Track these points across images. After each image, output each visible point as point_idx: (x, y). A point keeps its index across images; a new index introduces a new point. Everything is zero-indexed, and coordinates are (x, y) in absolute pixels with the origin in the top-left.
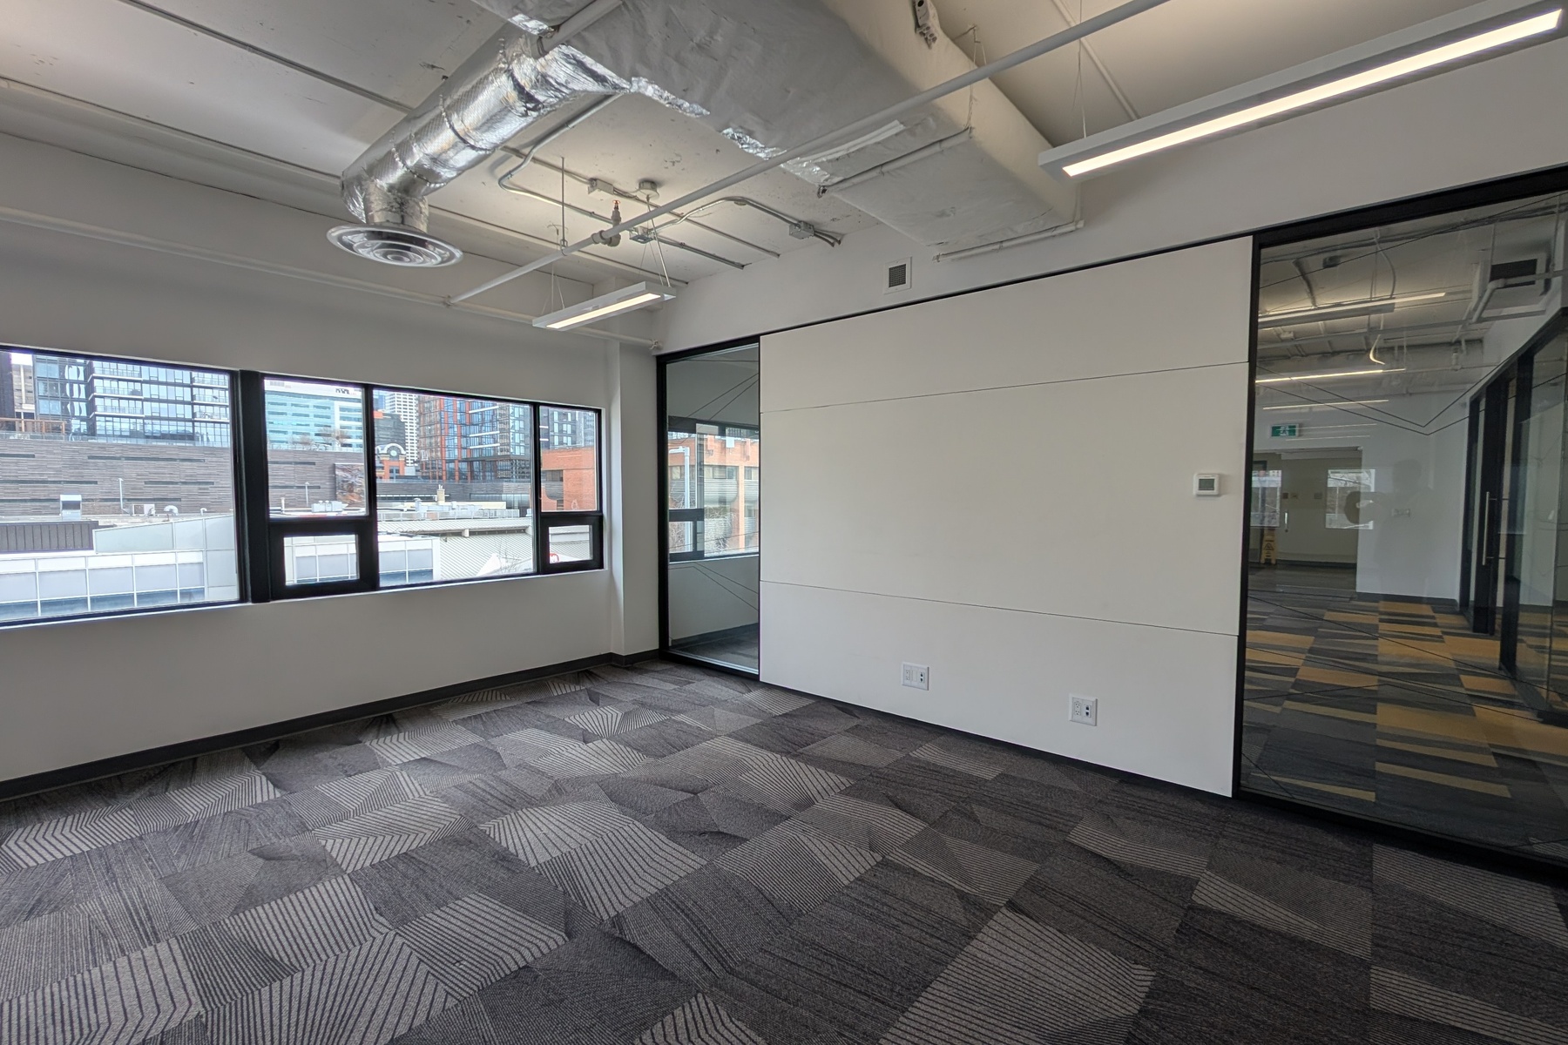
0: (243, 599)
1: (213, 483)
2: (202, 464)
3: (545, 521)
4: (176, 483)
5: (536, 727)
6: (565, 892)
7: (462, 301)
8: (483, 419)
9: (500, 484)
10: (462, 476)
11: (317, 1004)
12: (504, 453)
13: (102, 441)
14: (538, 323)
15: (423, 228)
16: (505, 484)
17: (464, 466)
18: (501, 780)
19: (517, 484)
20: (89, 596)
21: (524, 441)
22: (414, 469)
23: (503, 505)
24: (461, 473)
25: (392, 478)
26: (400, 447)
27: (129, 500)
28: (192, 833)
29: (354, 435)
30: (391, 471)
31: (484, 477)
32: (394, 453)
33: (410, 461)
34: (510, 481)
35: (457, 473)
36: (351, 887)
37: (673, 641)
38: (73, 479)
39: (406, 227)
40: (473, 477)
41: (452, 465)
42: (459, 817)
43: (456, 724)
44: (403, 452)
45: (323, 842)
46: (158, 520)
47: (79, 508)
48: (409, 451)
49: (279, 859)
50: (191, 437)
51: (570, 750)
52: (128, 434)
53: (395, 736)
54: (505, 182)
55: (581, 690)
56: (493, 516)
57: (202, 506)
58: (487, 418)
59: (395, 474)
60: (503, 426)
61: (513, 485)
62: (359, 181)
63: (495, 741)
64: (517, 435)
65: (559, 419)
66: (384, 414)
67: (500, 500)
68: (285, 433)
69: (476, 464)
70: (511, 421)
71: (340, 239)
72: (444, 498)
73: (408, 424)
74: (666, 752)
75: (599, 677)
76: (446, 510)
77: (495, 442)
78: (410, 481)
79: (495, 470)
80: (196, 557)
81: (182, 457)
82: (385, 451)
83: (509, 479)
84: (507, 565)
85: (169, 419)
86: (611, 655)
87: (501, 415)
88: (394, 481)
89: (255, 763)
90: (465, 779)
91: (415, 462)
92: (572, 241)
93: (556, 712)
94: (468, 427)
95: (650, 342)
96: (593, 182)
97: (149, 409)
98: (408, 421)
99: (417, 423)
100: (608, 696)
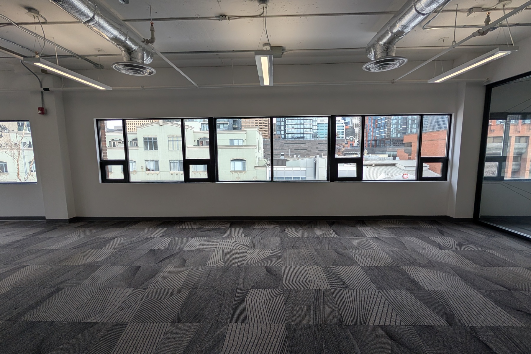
0: (328, 180)
1: (307, 150)
2: (305, 145)
3: (421, 161)
4: (300, 150)
5: (417, 237)
6: (443, 305)
7: (398, 80)
8: (381, 125)
9: (386, 148)
10: (373, 146)
11: (359, 302)
12: (388, 137)
13: (287, 140)
14: (430, 82)
15: (394, 55)
16: (387, 148)
17: (373, 142)
18: (406, 253)
19: (392, 148)
20: (293, 177)
21: (396, 132)
22: (357, 144)
23: (386, 156)
24: (372, 145)
25: (350, 147)
26: (353, 137)
27: (291, 154)
28: (319, 240)
29: (341, 134)
30: (350, 145)
31: (380, 146)
32: (351, 139)
33: (356, 141)
34: (389, 147)
35: (371, 145)
36: (362, 270)
37: (481, 216)
38: (281, 149)
39: (389, 56)
40: (376, 146)
41: (369, 142)
42: (393, 261)
43: (386, 229)
44: (354, 138)
45: (352, 254)
46: (297, 159)
47: (283, 156)
48: (356, 138)
49: (341, 255)
50: (303, 138)
51: (434, 250)
52: (291, 138)
53: (366, 228)
54: (425, 27)
55: (434, 228)
56: (383, 159)
57: (305, 156)
58: (383, 125)
59: (351, 146)
60: (388, 127)
61: (391, 148)
62: (373, 46)
63: (401, 239)
64: (393, 130)
65: (411, 123)
66: (349, 127)
67: (385, 154)
68: (323, 135)
69: (378, 142)
70: (392, 125)
71: (366, 68)
72: (366, 153)
73: (356, 129)
74: (486, 265)
75: (443, 225)
76: (367, 157)
77: (385, 133)
78: (356, 148)
79: (384, 143)
80: (304, 169)
81: (301, 143)
82: (349, 139)
83: (389, 146)
84: (388, 177)
85: (299, 133)
86: (447, 216)
87: (388, 123)
88: (351, 148)
89: (330, 226)
90: (393, 249)
91: (358, 142)
92: (457, 41)
93: (425, 234)
94: (376, 129)
95: (484, 79)
96: (471, 10)
97: (296, 131)
98: (356, 128)
99: (359, 129)
100: (448, 233)
